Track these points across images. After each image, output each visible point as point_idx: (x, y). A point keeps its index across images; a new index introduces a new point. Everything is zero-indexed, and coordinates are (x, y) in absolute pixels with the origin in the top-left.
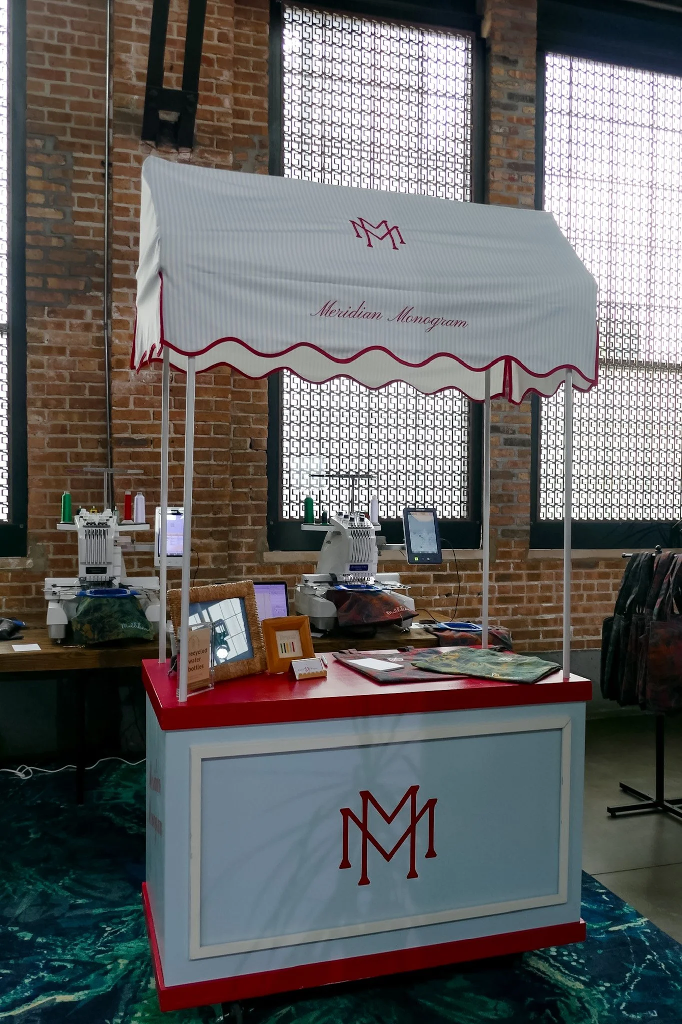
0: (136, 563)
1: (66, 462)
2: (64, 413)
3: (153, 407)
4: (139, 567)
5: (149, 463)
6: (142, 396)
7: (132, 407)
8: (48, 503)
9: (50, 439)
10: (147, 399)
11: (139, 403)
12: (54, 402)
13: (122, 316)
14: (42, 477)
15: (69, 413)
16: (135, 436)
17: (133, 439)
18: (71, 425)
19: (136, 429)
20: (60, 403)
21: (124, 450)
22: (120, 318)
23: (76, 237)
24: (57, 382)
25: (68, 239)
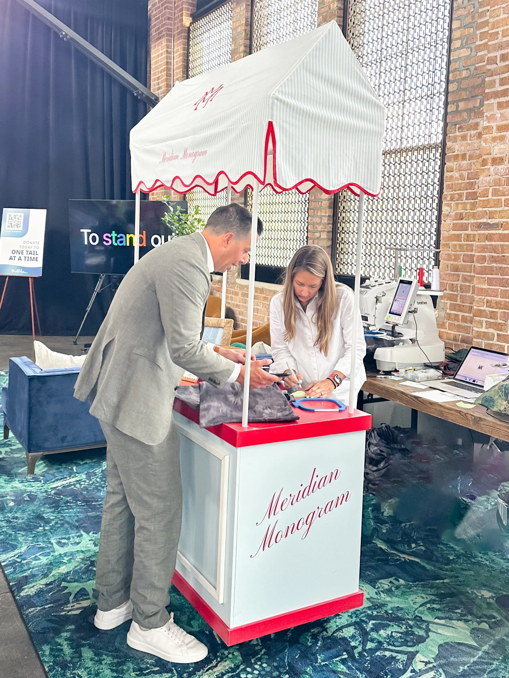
0: (484, 324)
1: (461, 241)
2: (461, 203)
3: (504, 196)
4: (486, 328)
5: (499, 243)
6: (498, 187)
7: (490, 196)
8: (449, 272)
9: (453, 224)
10: (501, 189)
11: (495, 193)
12: (456, 196)
13: (488, 123)
14: (447, 252)
15: (465, 203)
16: (489, 221)
17: (489, 224)
18: (466, 213)
19: (491, 215)
20: (460, 195)
21: (482, 232)
22: (488, 124)
23: (477, 65)
24: (460, 181)
25: (472, 68)
